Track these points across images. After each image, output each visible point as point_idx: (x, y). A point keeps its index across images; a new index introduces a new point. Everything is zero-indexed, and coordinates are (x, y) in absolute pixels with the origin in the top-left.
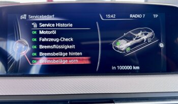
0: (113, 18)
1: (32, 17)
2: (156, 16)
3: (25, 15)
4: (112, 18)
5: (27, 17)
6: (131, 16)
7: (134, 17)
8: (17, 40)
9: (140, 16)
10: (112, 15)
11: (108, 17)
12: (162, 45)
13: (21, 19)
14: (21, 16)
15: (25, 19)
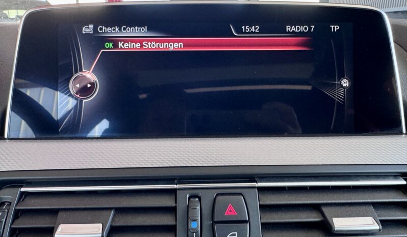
0: (255, 33)
4: (252, 32)
5: (95, 30)
7: (293, 31)
8: (76, 72)
9: (306, 29)
10: (253, 27)
11: (245, 29)
12: (345, 83)
13: (83, 32)
14: (84, 28)
15: (92, 32)
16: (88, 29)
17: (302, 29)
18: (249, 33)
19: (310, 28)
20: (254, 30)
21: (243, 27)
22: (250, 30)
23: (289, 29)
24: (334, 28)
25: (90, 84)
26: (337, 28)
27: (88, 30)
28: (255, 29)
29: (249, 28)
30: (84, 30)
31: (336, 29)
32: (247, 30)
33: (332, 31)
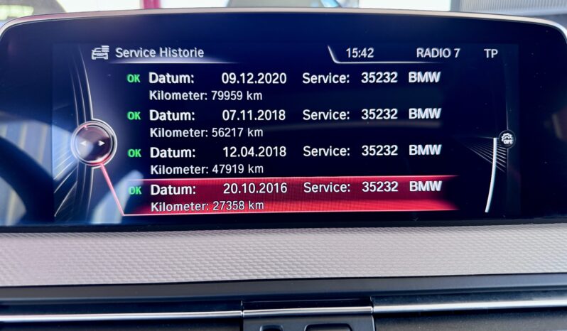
0: (367, 59)
1: (125, 53)
2: (492, 52)
3: (106, 48)
4: (362, 59)
5: (112, 53)
6: (420, 52)
7: (428, 56)
8: (82, 121)
9: (447, 53)
10: (365, 50)
11: (352, 54)
12: (508, 139)
13: (93, 58)
14: (94, 51)
15: (106, 58)
16: (102, 53)
17: (441, 53)
18: (357, 59)
19: (454, 53)
20: (365, 55)
21: (349, 50)
22: (359, 54)
23: (421, 53)
24: (490, 52)
25: (103, 141)
26: (495, 52)
27: (100, 54)
28: (368, 53)
29: (358, 50)
30: (93, 54)
31: (493, 54)
32: (355, 54)
33: (488, 57)
